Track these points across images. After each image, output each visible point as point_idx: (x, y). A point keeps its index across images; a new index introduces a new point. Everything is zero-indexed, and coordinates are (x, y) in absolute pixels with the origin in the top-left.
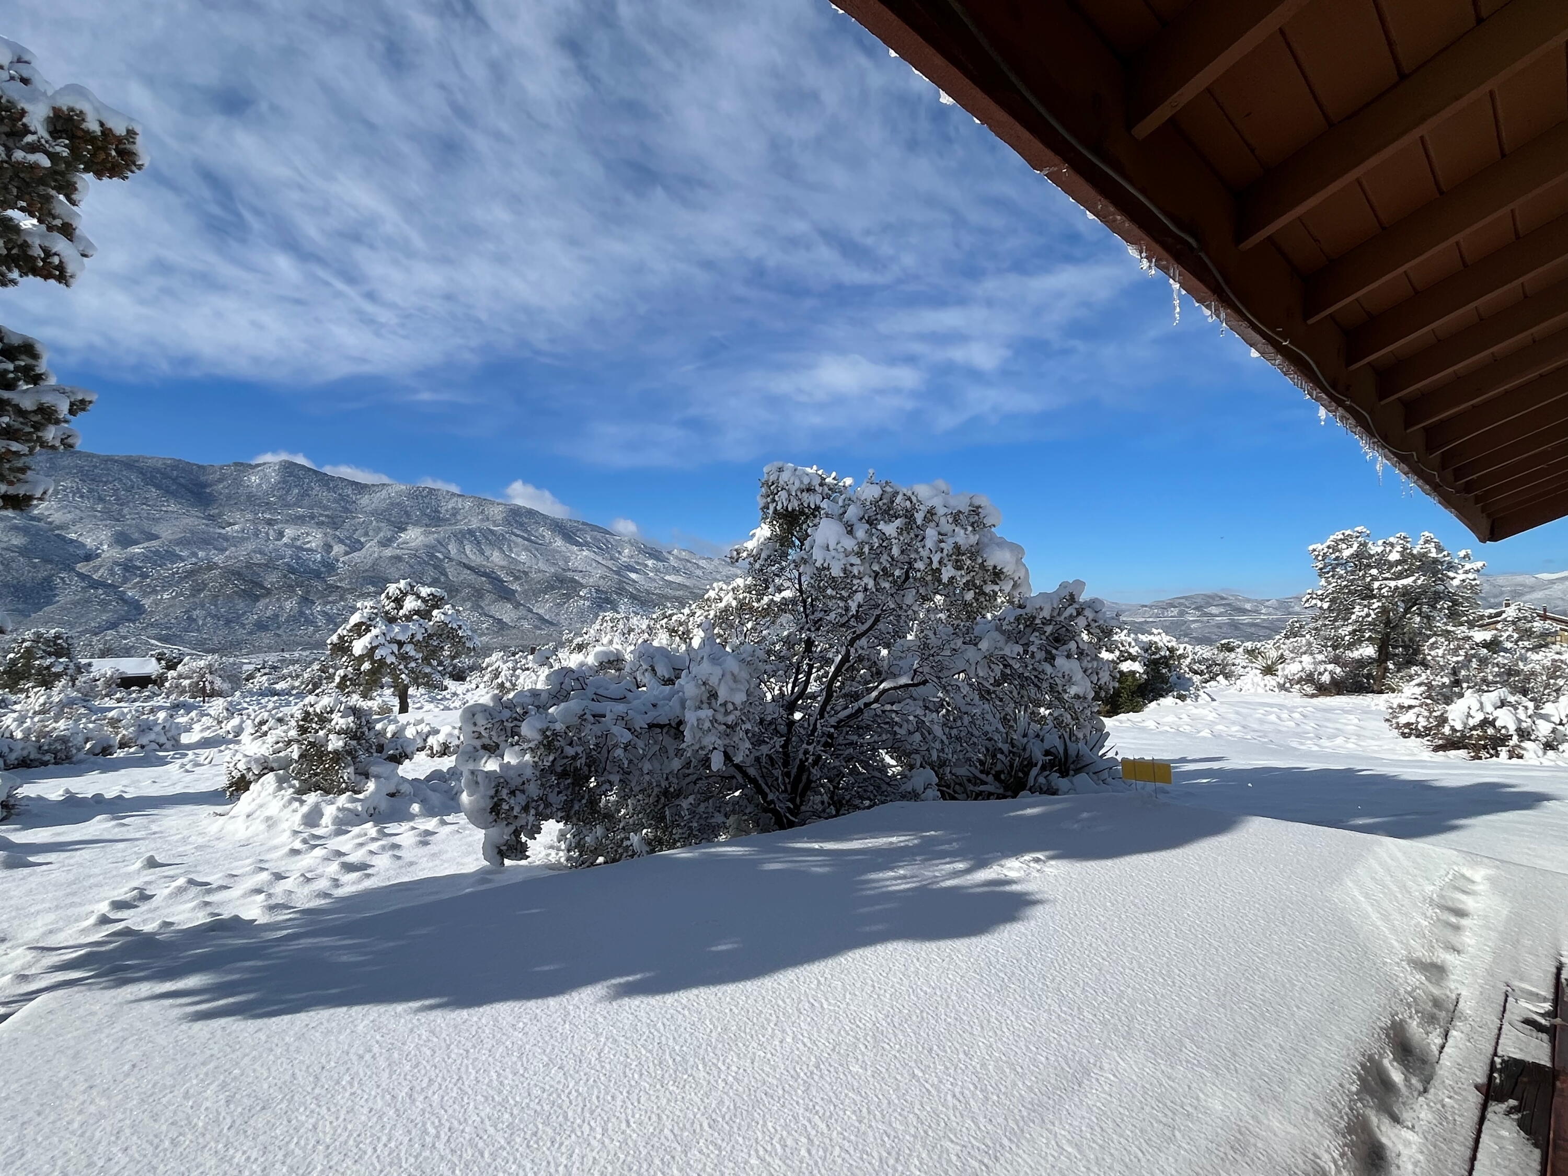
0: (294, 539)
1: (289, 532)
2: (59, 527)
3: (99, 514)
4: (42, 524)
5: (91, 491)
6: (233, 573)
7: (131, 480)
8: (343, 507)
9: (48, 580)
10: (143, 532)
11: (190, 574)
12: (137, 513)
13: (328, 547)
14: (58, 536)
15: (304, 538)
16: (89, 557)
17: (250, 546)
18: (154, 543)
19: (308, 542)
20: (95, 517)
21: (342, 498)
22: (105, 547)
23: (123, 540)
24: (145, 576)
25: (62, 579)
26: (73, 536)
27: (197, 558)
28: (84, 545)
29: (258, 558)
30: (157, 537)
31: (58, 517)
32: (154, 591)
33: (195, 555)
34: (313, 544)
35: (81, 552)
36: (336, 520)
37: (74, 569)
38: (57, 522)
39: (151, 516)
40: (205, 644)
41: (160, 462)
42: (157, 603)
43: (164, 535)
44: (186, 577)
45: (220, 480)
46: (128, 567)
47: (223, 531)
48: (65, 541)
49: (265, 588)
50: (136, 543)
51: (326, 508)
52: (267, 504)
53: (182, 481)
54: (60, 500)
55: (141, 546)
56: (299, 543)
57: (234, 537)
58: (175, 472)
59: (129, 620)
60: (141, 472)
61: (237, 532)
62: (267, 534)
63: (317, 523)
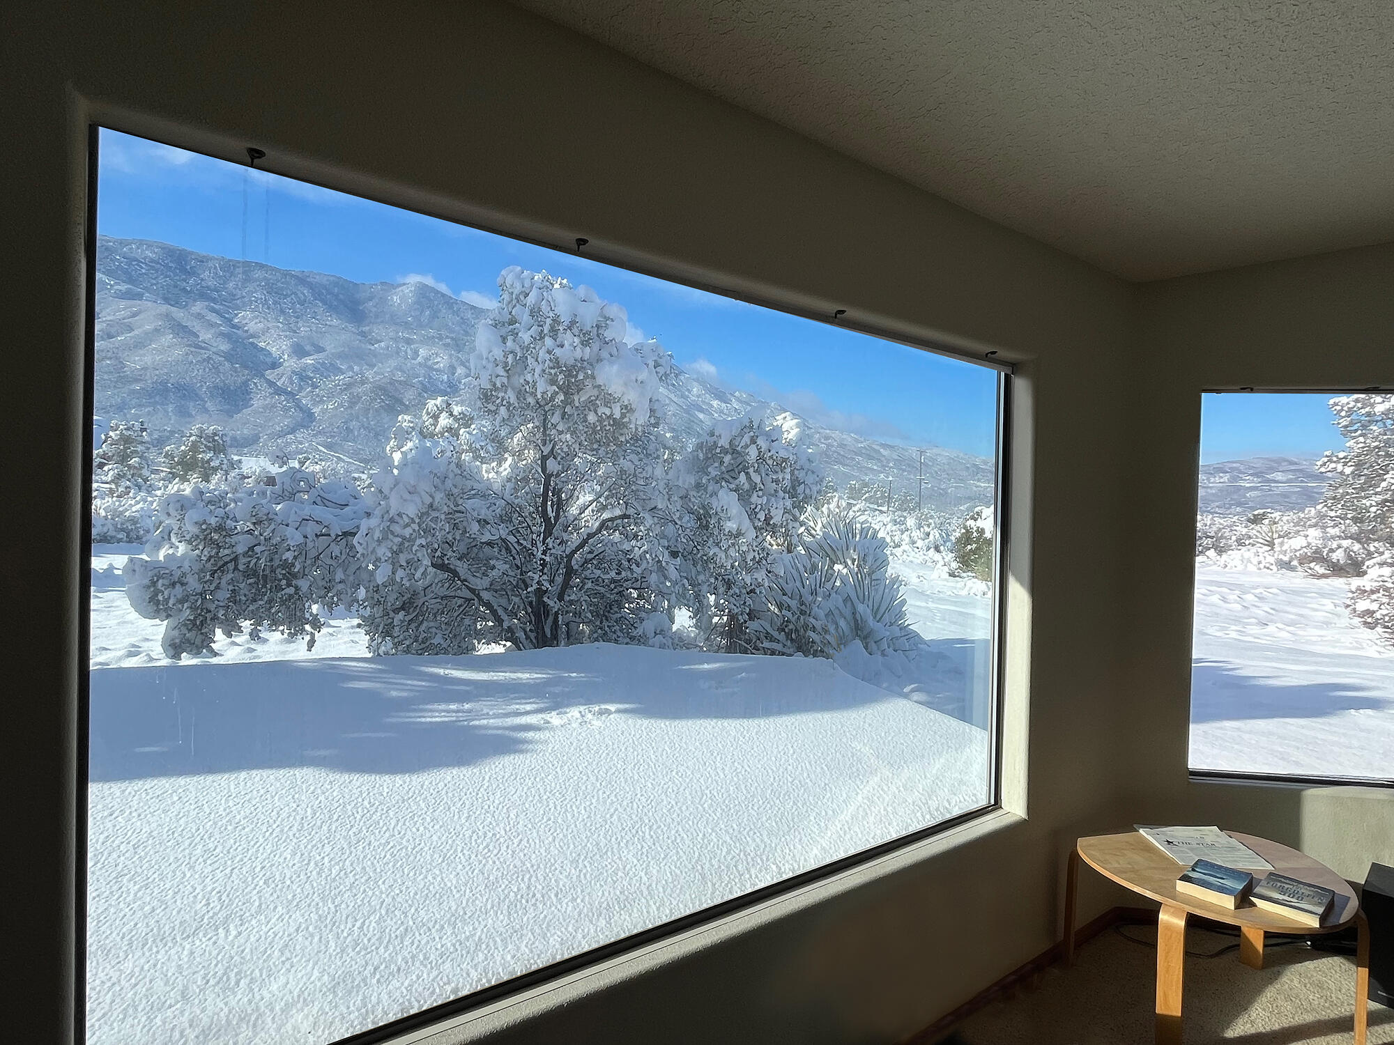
0: (427, 359)
1: (423, 352)
2: (252, 336)
3: (281, 325)
4: (239, 332)
5: (275, 303)
6: (381, 390)
7: (304, 294)
8: (464, 331)
9: (245, 383)
10: (313, 345)
11: (349, 386)
12: (309, 327)
13: (452, 369)
14: (252, 344)
15: (434, 359)
16: (275, 365)
17: (393, 363)
18: (321, 355)
19: (438, 362)
20: (278, 327)
21: (464, 321)
22: (286, 356)
23: (299, 351)
24: (315, 386)
25: (255, 384)
26: (262, 345)
27: (353, 372)
28: (270, 354)
29: (399, 376)
30: (323, 350)
31: (253, 326)
32: (322, 401)
33: (351, 368)
34: (442, 365)
35: (268, 360)
36: (459, 343)
37: (263, 375)
38: (251, 331)
39: (319, 330)
40: (359, 454)
41: (325, 279)
42: (324, 411)
43: (328, 348)
44: (345, 389)
45: (370, 299)
46: (303, 377)
47: (372, 348)
48: (257, 349)
49: (404, 405)
50: (308, 354)
51: (452, 331)
52: (406, 323)
53: (341, 296)
54: (253, 311)
55: (312, 357)
56: (430, 363)
57: (380, 353)
58: (336, 289)
59: (303, 427)
60: (311, 286)
61: (382, 349)
62: (406, 353)
63: (444, 345)
